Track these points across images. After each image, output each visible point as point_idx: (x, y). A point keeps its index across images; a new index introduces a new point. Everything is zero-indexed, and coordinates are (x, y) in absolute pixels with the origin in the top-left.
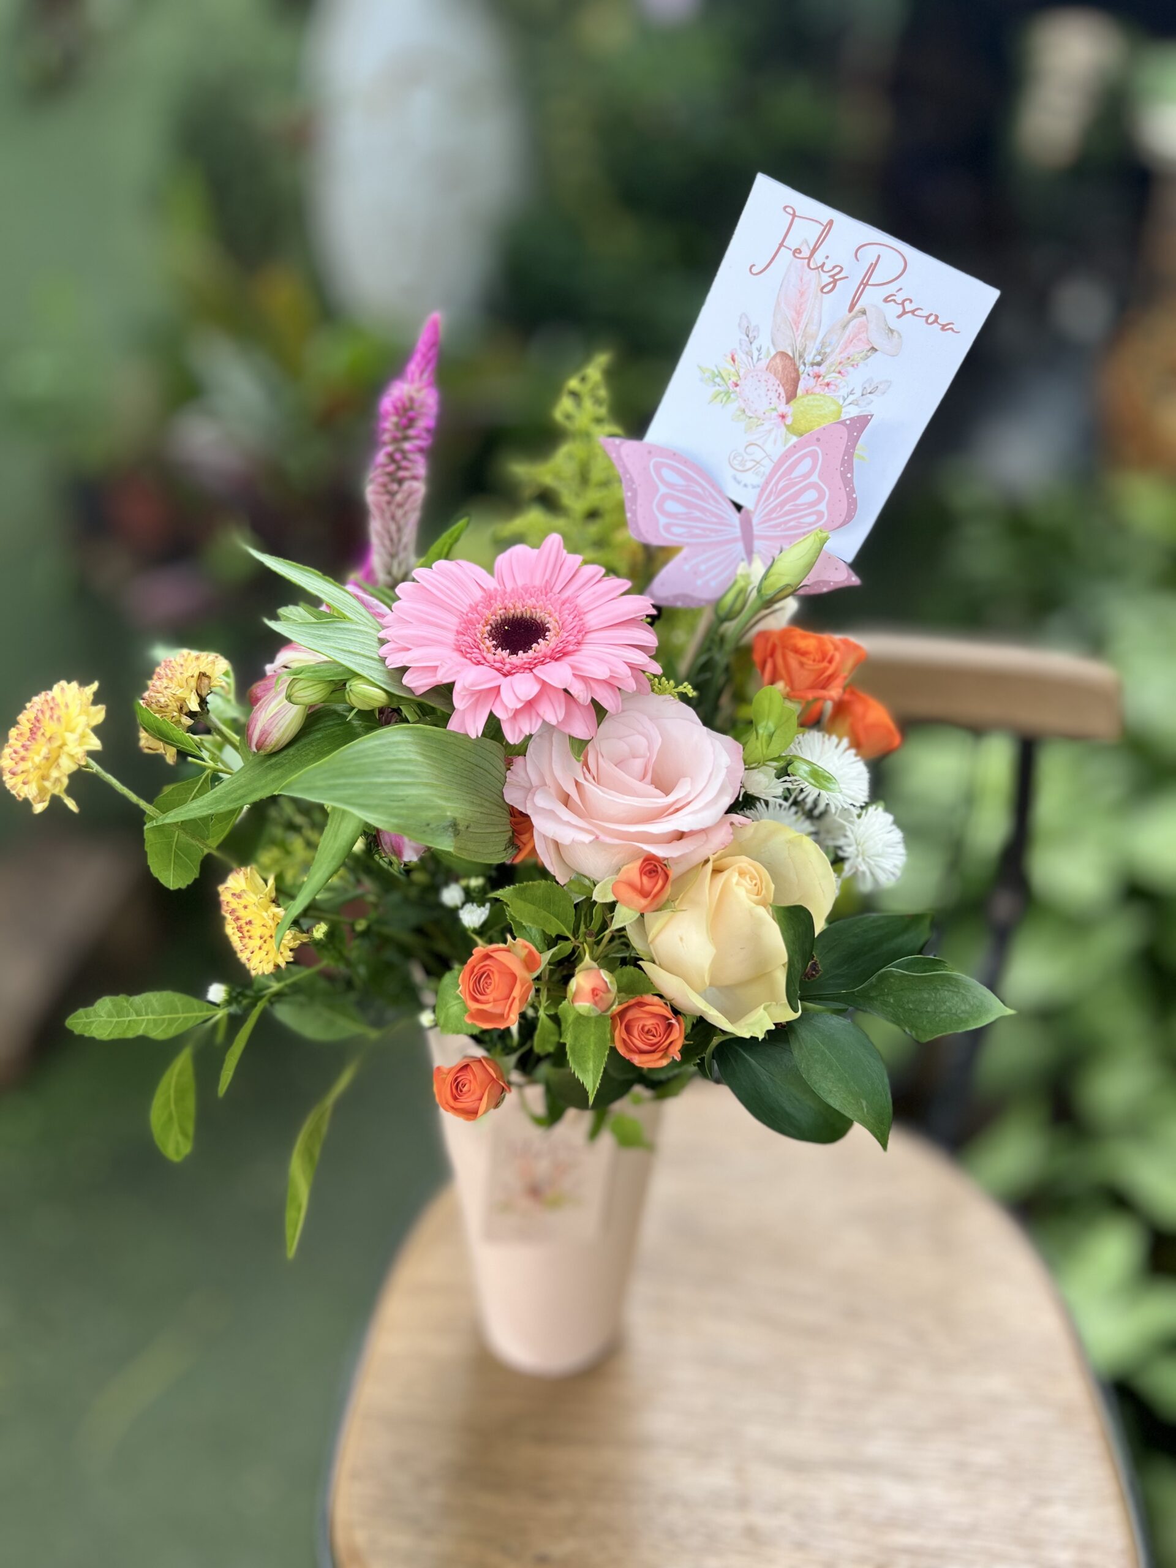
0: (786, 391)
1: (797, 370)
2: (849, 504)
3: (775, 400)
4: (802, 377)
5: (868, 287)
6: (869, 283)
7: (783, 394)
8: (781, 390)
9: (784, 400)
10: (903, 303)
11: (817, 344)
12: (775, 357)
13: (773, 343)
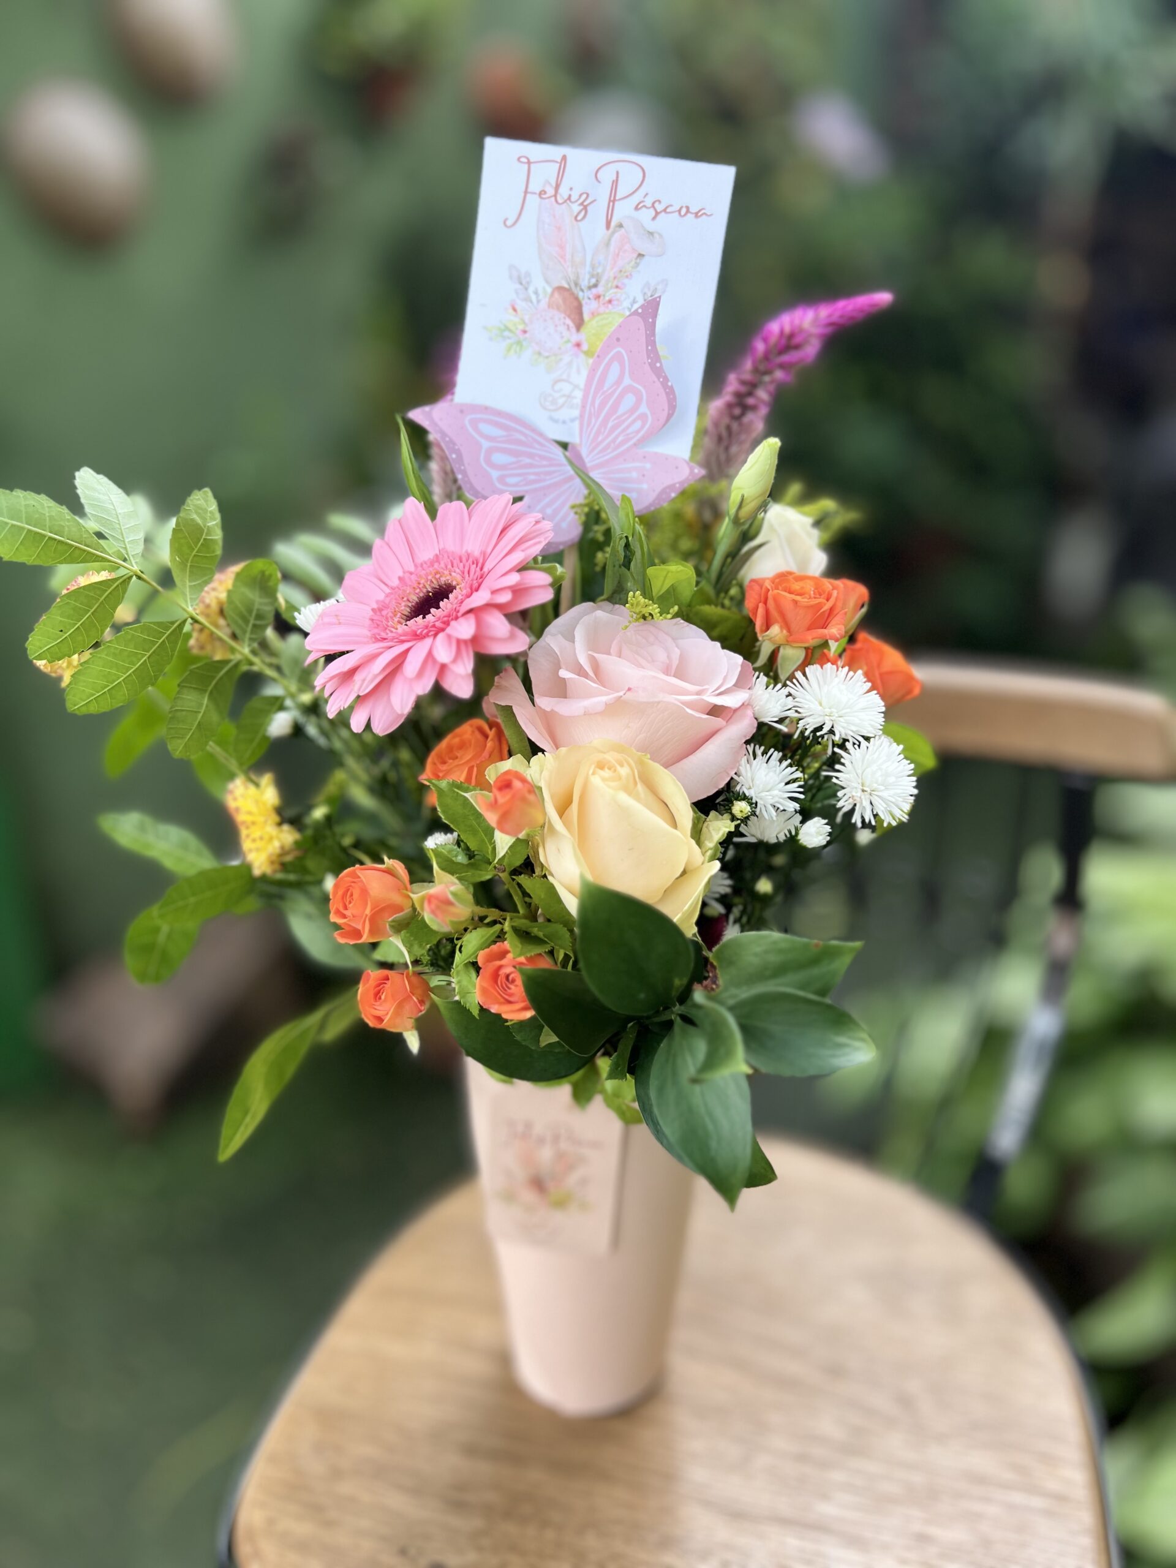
0: (573, 321)
1: (577, 299)
2: (667, 394)
3: (566, 334)
4: (583, 302)
5: (617, 203)
6: (617, 198)
7: (571, 324)
8: (569, 322)
9: (574, 330)
10: (653, 206)
11: (588, 268)
12: (552, 294)
13: (547, 282)
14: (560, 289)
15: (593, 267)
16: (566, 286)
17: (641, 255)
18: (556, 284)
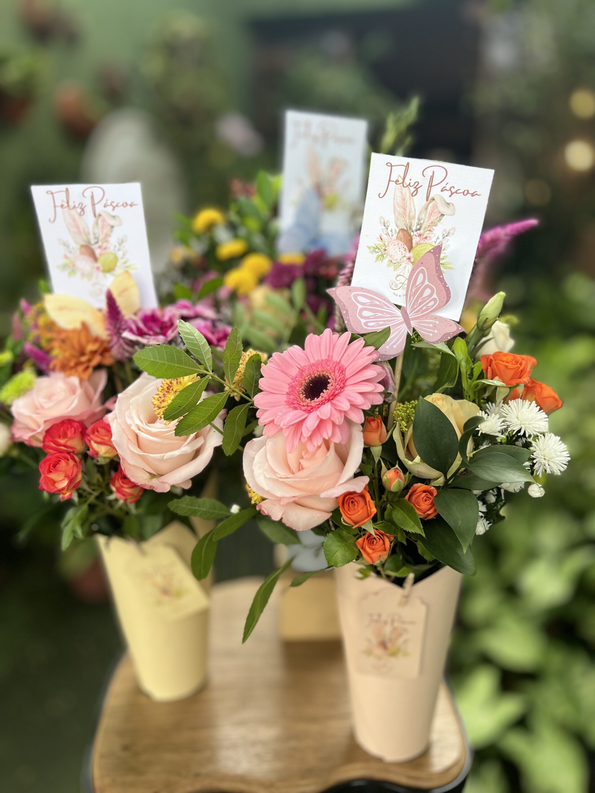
0: (408, 247)
1: (410, 235)
2: (446, 291)
3: (404, 252)
4: (413, 238)
5: (432, 188)
6: (433, 185)
8: (405, 247)
9: (408, 251)
10: (450, 190)
11: (416, 221)
12: (399, 232)
13: (397, 226)
14: (402, 230)
15: (419, 220)
16: (406, 229)
17: (442, 215)
18: (401, 228)
